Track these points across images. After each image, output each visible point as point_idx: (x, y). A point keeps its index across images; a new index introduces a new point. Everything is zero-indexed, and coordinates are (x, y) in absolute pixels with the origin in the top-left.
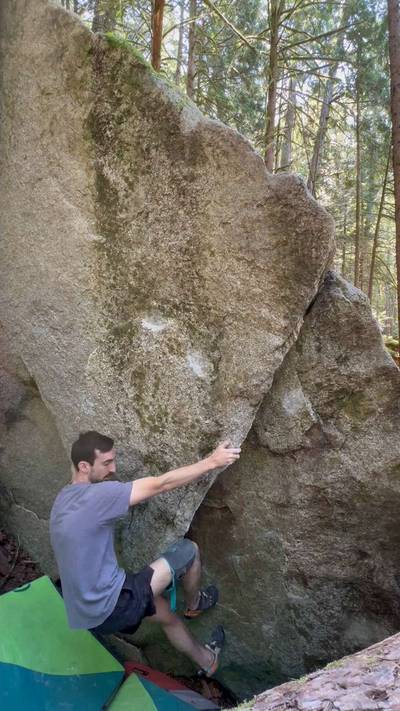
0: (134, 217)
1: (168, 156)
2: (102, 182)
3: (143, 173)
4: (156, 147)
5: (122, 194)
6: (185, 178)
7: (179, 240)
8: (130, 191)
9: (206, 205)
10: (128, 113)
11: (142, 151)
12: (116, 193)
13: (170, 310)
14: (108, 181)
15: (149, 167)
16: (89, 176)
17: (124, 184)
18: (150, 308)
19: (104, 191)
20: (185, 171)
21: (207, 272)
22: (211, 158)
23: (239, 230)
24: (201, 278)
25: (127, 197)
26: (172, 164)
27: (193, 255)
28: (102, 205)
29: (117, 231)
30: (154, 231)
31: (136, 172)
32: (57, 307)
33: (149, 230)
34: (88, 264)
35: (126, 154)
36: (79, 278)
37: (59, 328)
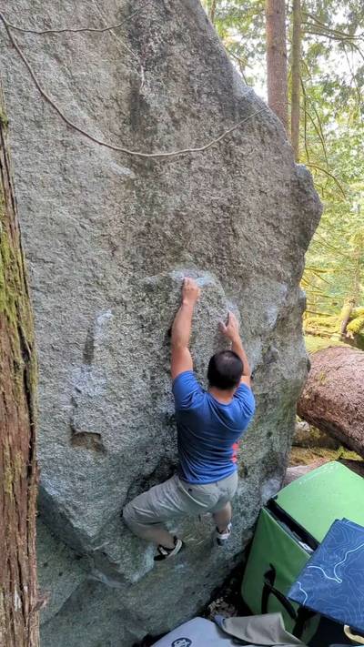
0: (174, 160)
1: (220, 111)
2: (137, 101)
3: (193, 116)
4: (209, 94)
5: (161, 127)
6: (234, 139)
7: (220, 196)
8: (173, 128)
9: (248, 171)
10: (179, 37)
11: (193, 91)
12: (155, 122)
13: (203, 261)
14: (148, 106)
15: (199, 111)
16: (119, 85)
17: (167, 118)
18: (185, 261)
19: (136, 113)
21: (241, 230)
22: (256, 131)
24: (236, 236)
25: (168, 133)
26: (223, 120)
27: (232, 214)
28: (133, 130)
29: (151, 169)
30: (196, 181)
31: (185, 109)
32: (39, 255)
33: (191, 178)
34: (110, 202)
35: (172, 83)
36: (94, 218)
37: (38, 285)
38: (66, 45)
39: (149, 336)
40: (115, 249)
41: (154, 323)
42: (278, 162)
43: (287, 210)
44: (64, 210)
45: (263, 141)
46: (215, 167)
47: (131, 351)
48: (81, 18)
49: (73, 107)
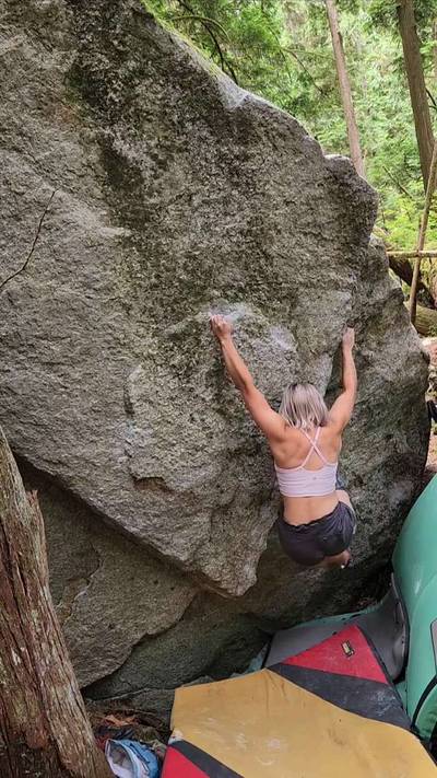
0: (171, 202)
1: (212, 133)
2: (112, 159)
3: (180, 150)
4: (193, 121)
5: (147, 174)
6: (237, 157)
7: (237, 222)
8: (161, 171)
9: (265, 185)
10: (141, 73)
11: (173, 124)
12: (138, 172)
13: (236, 294)
14: (125, 159)
15: (186, 143)
16: (87, 151)
17: (149, 162)
18: (211, 299)
19: (115, 170)
20: (236, 150)
21: (274, 249)
22: (264, 139)
23: (304, 208)
24: (267, 256)
25: (156, 177)
26: (218, 142)
27: (256, 236)
28: (117, 188)
29: (147, 220)
30: (202, 215)
31: (168, 148)
32: (54, 334)
33: (196, 214)
34: (109, 267)
35: (147, 126)
36: (97, 286)
37: (63, 360)
38: (21, 134)
39: (188, 382)
40: (128, 308)
41: (189, 368)
42: (301, 163)
43: (326, 212)
44: (66, 288)
45: (275, 148)
46: (222, 193)
47: (172, 399)
48: (27, 101)
49: (44, 191)
